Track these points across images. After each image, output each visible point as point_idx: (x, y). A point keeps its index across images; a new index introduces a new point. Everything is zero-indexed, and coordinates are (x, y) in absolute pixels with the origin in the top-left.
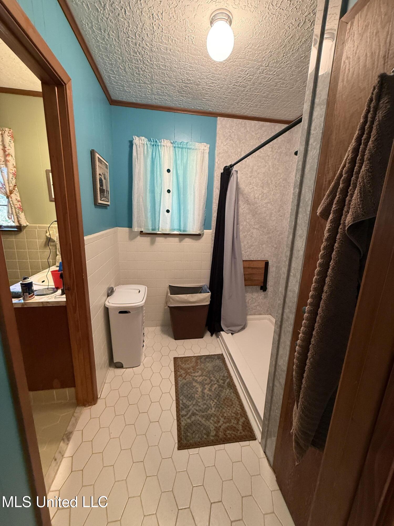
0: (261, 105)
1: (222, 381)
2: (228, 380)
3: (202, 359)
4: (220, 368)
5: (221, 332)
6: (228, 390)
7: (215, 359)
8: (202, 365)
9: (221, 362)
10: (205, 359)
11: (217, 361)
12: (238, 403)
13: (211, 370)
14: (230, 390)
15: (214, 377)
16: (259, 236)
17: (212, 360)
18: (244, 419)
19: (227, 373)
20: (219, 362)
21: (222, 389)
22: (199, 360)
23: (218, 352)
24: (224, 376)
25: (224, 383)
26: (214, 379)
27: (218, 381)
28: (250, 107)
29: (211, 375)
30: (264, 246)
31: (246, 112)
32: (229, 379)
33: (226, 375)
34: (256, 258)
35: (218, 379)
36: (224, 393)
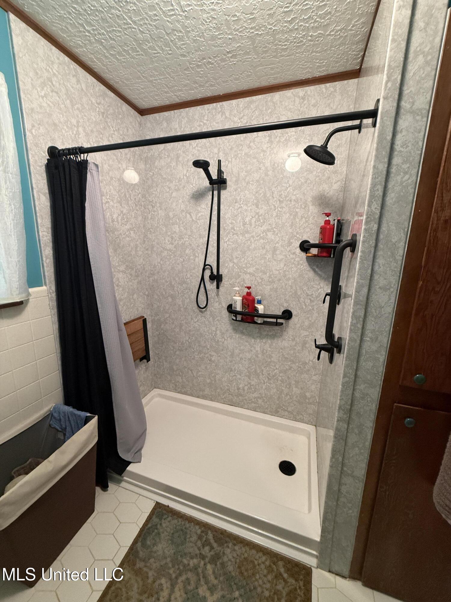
0: (119, 53)
1: (207, 548)
2: (210, 536)
3: (141, 553)
4: (182, 530)
5: (128, 468)
6: (228, 551)
7: (159, 526)
8: (154, 564)
9: (170, 518)
10: (144, 545)
11: (164, 525)
12: (254, 552)
13: (174, 554)
14: (228, 547)
15: (192, 558)
16: (127, 282)
17: (156, 531)
18: (281, 563)
19: (197, 527)
20: (169, 522)
21: (221, 561)
22: (138, 560)
23: (149, 507)
24: (200, 538)
25: (212, 548)
26: (195, 561)
27: (203, 557)
28: (99, 42)
29: (185, 561)
30: (135, 296)
31: (82, 47)
32: (209, 532)
33: (199, 531)
34: (129, 318)
35: (198, 552)
36: (230, 563)
